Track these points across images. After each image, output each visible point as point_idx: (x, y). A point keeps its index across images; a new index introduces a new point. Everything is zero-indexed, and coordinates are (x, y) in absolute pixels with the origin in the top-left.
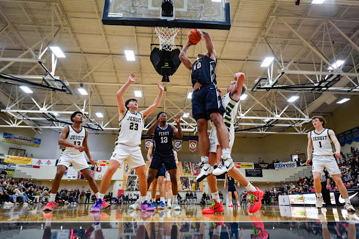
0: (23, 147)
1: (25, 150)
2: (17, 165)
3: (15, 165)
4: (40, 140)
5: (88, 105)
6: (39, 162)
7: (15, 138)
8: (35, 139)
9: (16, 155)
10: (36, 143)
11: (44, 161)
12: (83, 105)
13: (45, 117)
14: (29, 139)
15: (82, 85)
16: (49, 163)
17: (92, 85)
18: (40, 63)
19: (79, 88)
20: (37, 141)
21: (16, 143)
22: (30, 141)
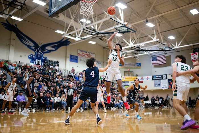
0: (131, 70)
1: (133, 72)
2: (130, 82)
3: (128, 82)
4: (140, 64)
5: (159, 33)
6: (142, 79)
7: (126, 65)
8: (137, 63)
9: (129, 76)
10: (138, 66)
11: (145, 78)
12: (154, 34)
13: (133, 50)
14: (133, 64)
15: (147, 21)
16: (148, 78)
17: (158, 17)
18: (111, 18)
19: (146, 23)
20: (138, 65)
21: (127, 68)
22: (135, 65)
